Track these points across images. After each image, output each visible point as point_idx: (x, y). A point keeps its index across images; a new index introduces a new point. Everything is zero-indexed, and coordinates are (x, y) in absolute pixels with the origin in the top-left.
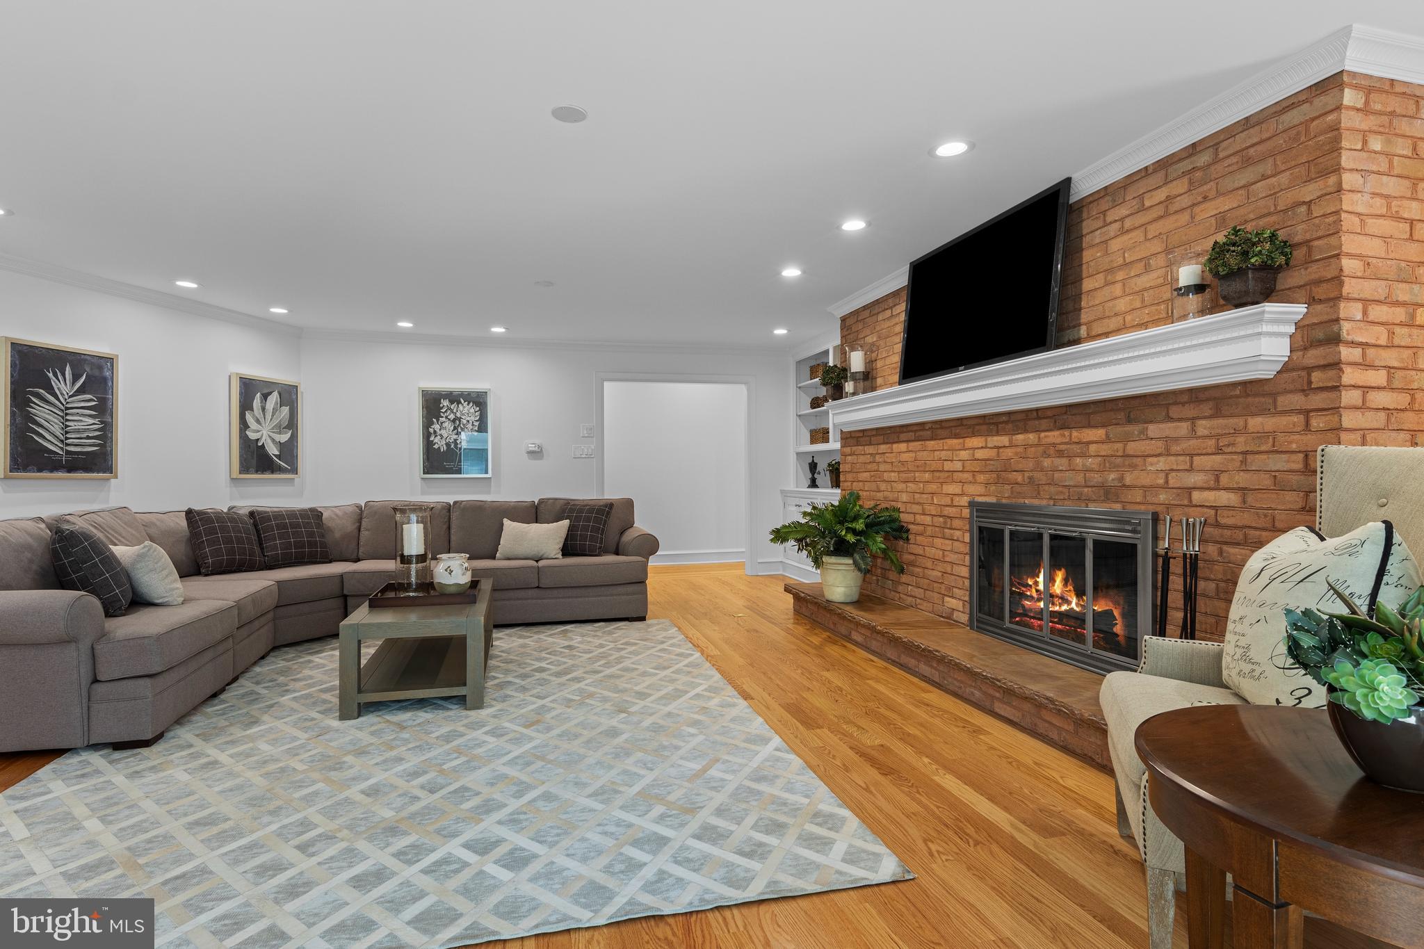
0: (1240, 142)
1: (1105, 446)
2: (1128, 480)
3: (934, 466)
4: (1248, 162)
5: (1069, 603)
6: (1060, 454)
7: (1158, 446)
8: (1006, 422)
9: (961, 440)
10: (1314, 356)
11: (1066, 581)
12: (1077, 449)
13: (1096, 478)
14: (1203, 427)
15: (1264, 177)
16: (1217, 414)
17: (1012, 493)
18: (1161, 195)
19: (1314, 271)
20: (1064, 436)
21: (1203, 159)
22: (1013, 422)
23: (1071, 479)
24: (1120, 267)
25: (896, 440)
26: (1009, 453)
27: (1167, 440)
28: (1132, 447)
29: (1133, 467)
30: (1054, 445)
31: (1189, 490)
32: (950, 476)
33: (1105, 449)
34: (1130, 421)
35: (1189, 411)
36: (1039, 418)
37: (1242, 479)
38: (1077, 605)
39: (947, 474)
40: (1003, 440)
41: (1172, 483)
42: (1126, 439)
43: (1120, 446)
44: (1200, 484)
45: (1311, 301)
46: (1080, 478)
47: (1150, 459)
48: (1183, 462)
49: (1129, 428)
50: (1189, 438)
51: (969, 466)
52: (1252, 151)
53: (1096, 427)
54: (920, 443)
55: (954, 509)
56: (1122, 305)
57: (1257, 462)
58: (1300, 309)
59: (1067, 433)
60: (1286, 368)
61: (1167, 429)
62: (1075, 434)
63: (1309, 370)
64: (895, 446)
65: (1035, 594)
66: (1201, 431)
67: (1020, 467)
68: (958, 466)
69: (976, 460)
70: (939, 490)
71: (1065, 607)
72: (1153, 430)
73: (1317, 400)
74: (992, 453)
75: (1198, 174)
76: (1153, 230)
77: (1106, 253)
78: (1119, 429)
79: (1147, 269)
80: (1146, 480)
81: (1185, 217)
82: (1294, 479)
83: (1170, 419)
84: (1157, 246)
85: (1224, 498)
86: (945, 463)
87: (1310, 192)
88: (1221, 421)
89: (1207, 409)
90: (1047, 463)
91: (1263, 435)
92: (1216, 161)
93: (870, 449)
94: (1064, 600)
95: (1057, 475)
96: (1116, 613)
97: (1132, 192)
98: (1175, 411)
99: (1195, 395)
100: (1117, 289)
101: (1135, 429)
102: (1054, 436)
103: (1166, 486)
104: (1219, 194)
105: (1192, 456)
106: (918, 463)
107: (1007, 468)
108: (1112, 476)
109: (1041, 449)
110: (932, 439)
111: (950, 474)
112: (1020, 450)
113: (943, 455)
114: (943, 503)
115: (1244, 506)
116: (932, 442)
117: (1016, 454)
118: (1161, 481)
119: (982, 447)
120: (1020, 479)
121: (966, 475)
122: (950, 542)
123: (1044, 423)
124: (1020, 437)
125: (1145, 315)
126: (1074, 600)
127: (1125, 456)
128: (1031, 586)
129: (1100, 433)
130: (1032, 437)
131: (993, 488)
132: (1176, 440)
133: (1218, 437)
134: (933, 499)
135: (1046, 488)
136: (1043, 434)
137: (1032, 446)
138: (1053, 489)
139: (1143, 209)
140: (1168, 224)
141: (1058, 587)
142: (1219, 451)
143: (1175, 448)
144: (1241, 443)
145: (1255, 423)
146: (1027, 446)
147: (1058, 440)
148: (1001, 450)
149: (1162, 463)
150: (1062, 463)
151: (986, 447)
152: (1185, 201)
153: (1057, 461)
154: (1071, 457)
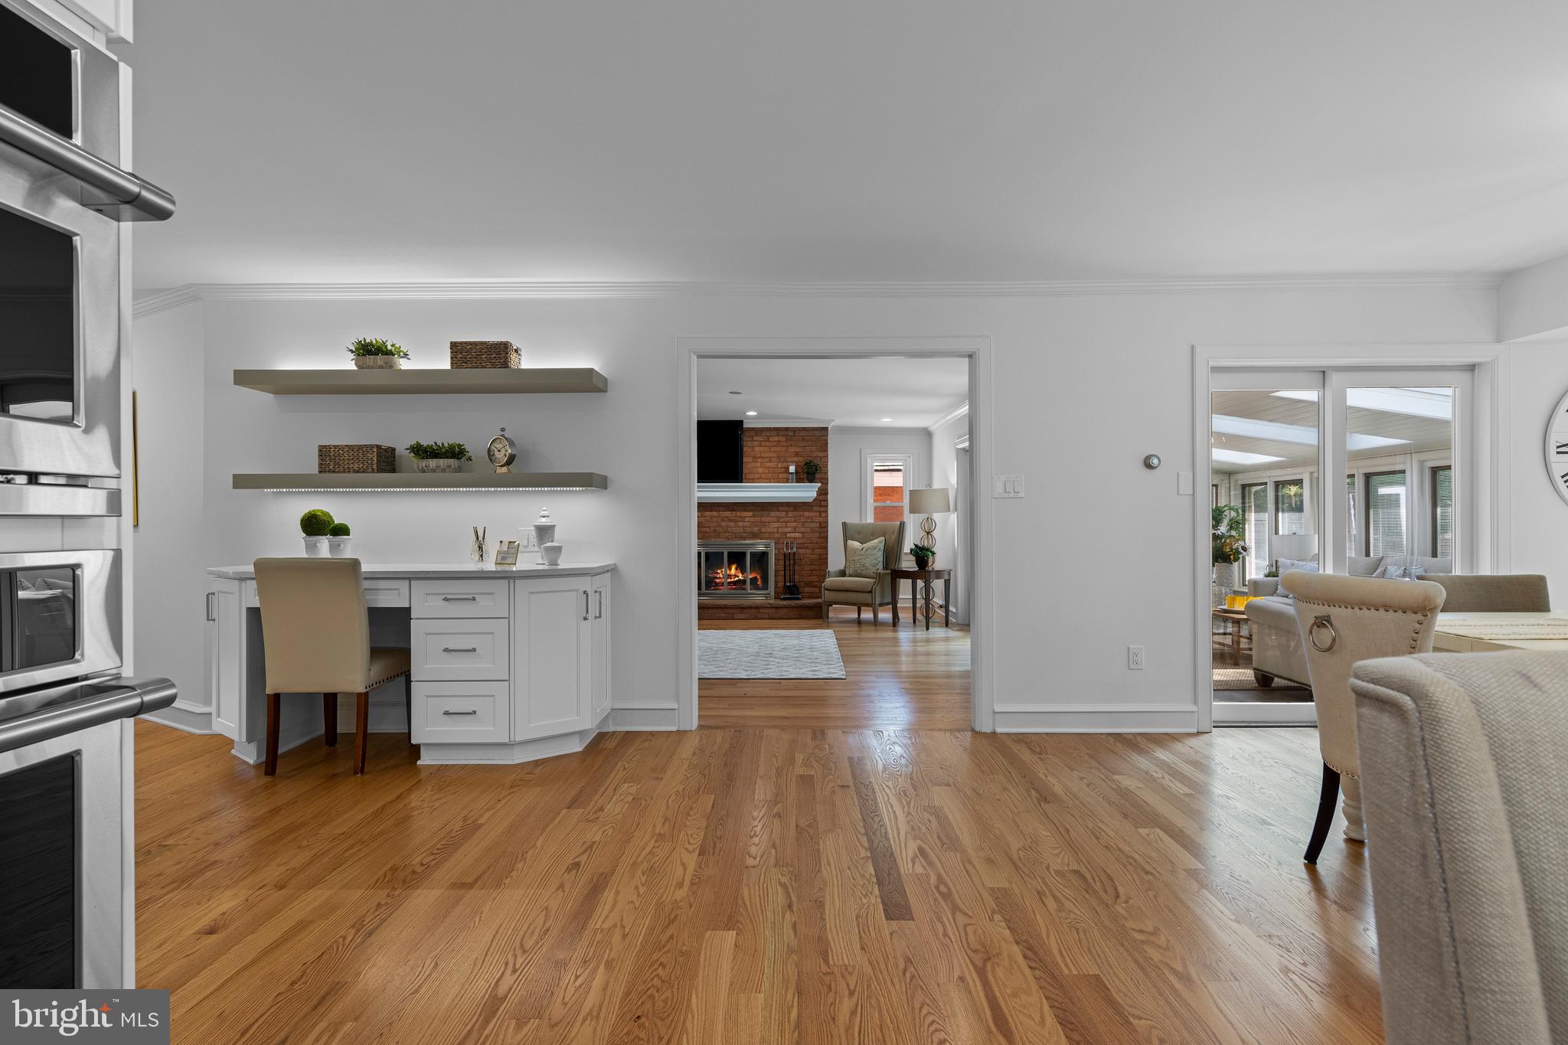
0: (803, 433)
2: (763, 530)
4: (804, 440)
6: (731, 521)
7: (775, 519)
10: (822, 497)
11: (736, 569)
12: (739, 519)
13: (749, 530)
14: (790, 514)
15: (808, 446)
16: (795, 510)
17: (703, 536)
18: (776, 439)
19: (822, 475)
20: (733, 514)
21: (791, 433)
22: (703, 507)
23: (736, 530)
24: (759, 457)
27: (778, 517)
28: (765, 519)
29: (765, 526)
30: (727, 517)
31: (786, 533)
33: (752, 519)
34: (763, 510)
35: (785, 509)
37: (803, 530)
41: (780, 531)
42: (762, 516)
43: (759, 519)
44: (790, 531)
45: (822, 483)
46: (741, 530)
47: (772, 523)
48: (784, 525)
49: (763, 513)
50: (786, 517)
52: (806, 437)
53: (749, 512)
56: (760, 470)
57: (807, 525)
58: (820, 484)
60: (815, 499)
61: (778, 514)
62: (738, 513)
63: (821, 501)
65: (721, 575)
67: (707, 525)
71: (736, 579)
72: (772, 514)
73: (823, 509)
75: (788, 437)
76: (773, 449)
77: (753, 450)
78: (758, 513)
79: (770, 461)
80: (770, 530)
81: (784, 449)
82: (817, 529)
83: (778, 511)
84: (774, 455)
85: (798, 535)
87: (821, 454)
88: (795, 513)
89: (791, 508)
90: (723, 524)
91: (808, 518)
92: (794, 435)
94: (736, 576)
95: (729, 529)
96: (758, 577)
97: (764, 434)
98: (780, 508)
99: (788, 504)
100: (758, 465)
101: (766, 513)
102: (728, 514)
103: (777, 532)
104: (796, 446)
105: (786, 522)
108: (756, 529)
109: (720, 519)
112: (709, 519)
115: (804, 537)
117: (706, 520)
118: (776, 530)
120: (708, 530)
123: (722, 508)
124: (708, 513)
125: (770, 476)
126: (741, 575)
127: (762, 522)
128: (719, 573)
129: (751, 513)
130: (715, 514)
132: (781, 518)
133: (795, 517)
135: (723, 534)
136: (721, 513)
137: (715, 517)
138: (727, 534)
139: (769, 440)
140: (778, 449)
141: (733, 571)
142: (795, 521)
143: (781, 520)
144: (802, 520)
145: (806, 514)
146: (711, 517)
147: (730, 516)
149: (776, 525)
150: (732, 524)
152: (784, 444)
153: (729, 523)
154: (736, 522)
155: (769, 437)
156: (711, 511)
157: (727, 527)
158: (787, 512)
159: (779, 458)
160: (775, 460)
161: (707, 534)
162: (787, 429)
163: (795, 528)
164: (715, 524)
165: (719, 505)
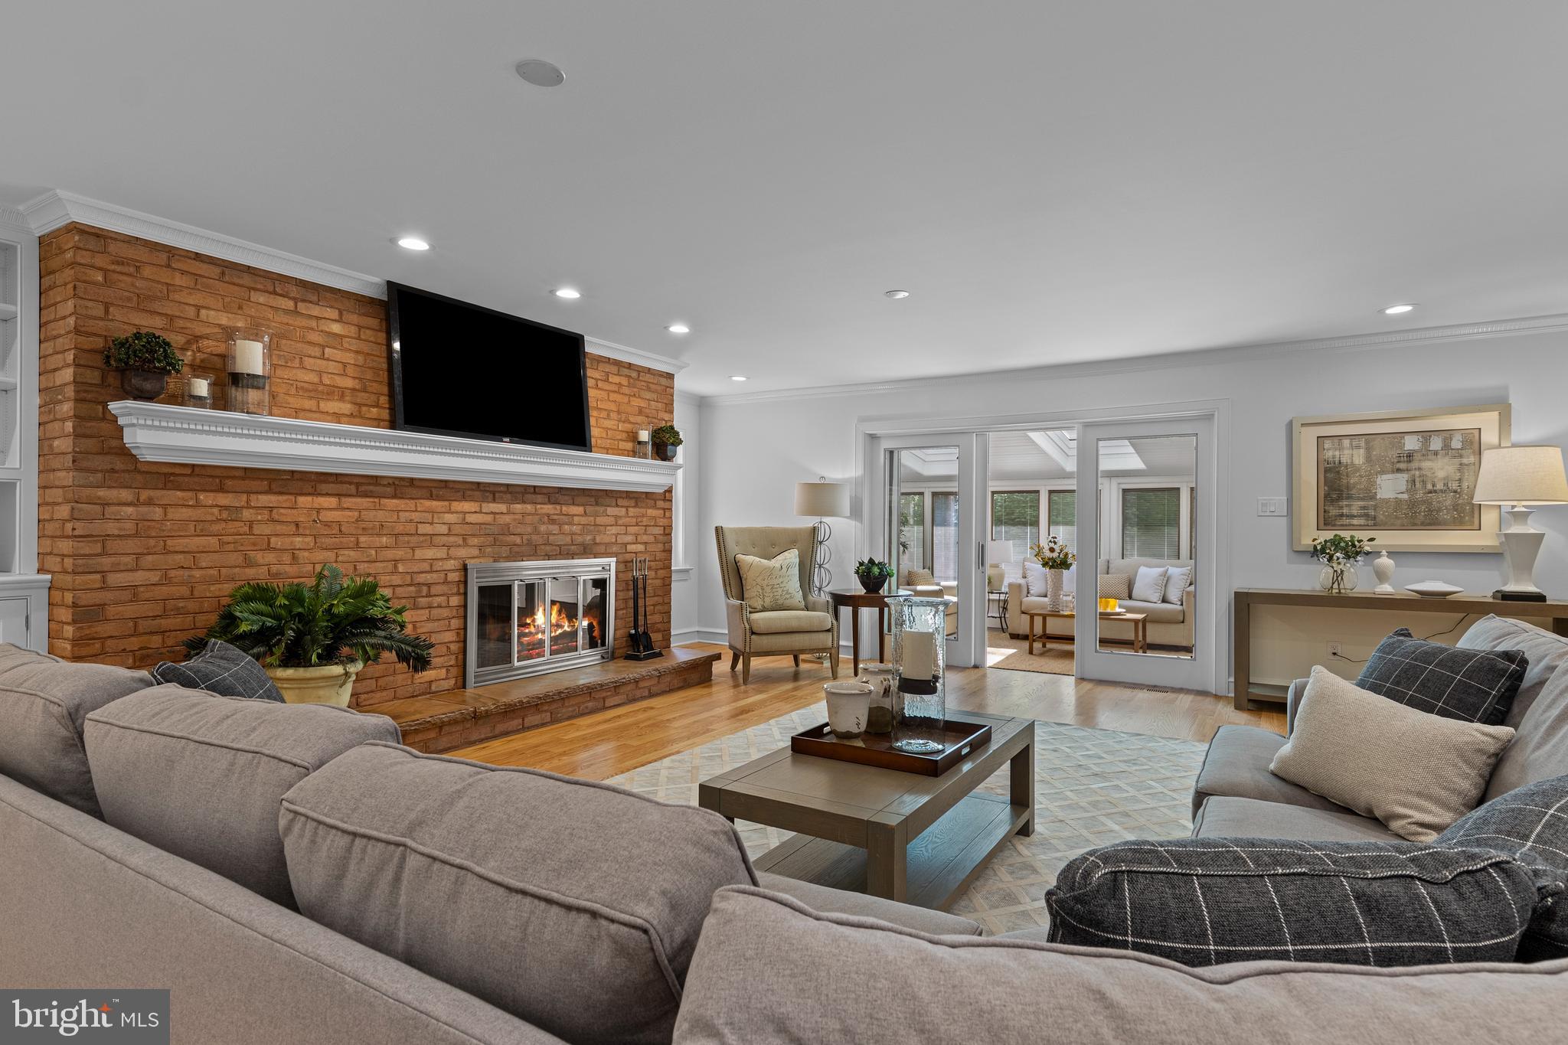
0: (648, 377)
1: (583, 518)
2: (598, 541)
3: (399, 528)
4: (649, 389)
5: (561, 627)
6: (553, 522)
7: (611, 520)
8: (505, 493)
9: (446, 503)
11: (562, 612)
12: (565, 519)
13: (579, 539)
14: (631, 511)
15: (654, 400)
16: (636, 506)
17: (511, 552)
18: (617, 379)
20: (556, 509)
21: (634, 375)
22: (510, 493)
23: (560, 540)
25: (311, 490)
26: (507, 519)
27: (616, 517)
28: (600, 520)
29: (599, 532)
30: (548, 516)
31: (625, 545)
32: (431, 540)
33: (584, 520)
34: (597, 504)
35: (625, 502)
36: (535, 493)
37: (645, 538)
38: (568, 627)
39: (422, 538)
40: (502, 507)
41: (619, 541)
42: (596, 515)
43: (592, 518)
44: (630, 541)
46: (568, 539)
47: (608, 528)
48: (624, 529)
49: (597, 508)
50: (625, 517)
51: (457, 529)
52: (651, 385)
53: (578, 505)
54: (372, 500)
55: (435, 575)
57: (649, 530)
59: (558, 507)
61: (616, 510)
62: (564, 508)
64: (301, 499)
65: (532, 629)
66: (631, 514)
67: (519, 531)
68: (444, 529)
69: (467, 523)
70: (410, 556)
71: (560, 631)
72: (610, 511)
73: (666, 505)
74: (489, 518)
75: (631, 380)
76: (613, 396)
78: (592, 508)
79: (608, 417)
80: (606, 539)
81: (626, 399)
82: (661, 537)
83: (617, 506)
84: (613, 407)
86: (419, 526)
87: (666, 416)
88: (637, 510)
89: (633, 502)
90: (543, 528)
91: (652, 518)
92: (638, 379)
93: (224, 499)
94: (559, 626)
95: (551, 538)
96: (595, 624)
97: (601, 367)
98: (620, 502)
99: (628, 495)
101: (601, 509)
102: (548, 509)
103: (616, 543)
104: (639, 397)
105: (626, 526)
106: (362, 525)
107: (506, 530)
108: (589, 538)
109: (537, 517)
110: (395, 497)
111: (429, 537)
112: (519, 517)
113: (415, 516)
114: (416, 570)
115: (646, 551)
116: (394, 501)
117: (515, 520)
118: (614, 540)
119: (476, 512)
120: (518, 540)
121: (452, 539)
122: (427, 611)
123: (539, 498)
124: (518, 506)
126: (566, 624)
127: (595, 525)
128: (529, 624)
129: (580, 510)
130: (529, 507)
131: (489, 550)
132: (620, 517)
133: (636, 517)
134: (396, 567)
135: (543, 547)
136: (539, 506)
137: (529, 514)
138: (548, 548)
139: (607, 381)
140: (619, 398)
141: (554, 619)
142: (637, 525)
143: (620, 523)
144: (645, 521)
145: (650, 512)
146: (524, 514)
147: (552, 512)
148: (497, 516)
149: (614, 530)
150: (555, 529)
151: (481, 512)
152: (627, 391)
153: (551, 527)
154: (560, 525)
155: (607, 374)
156: (524, 502)
157: (550, 534)
158: (627, 507)
159: (619, 412)
160: (614, 415)
161: (516, 549)
162: (630, 366)
163: (636, 535)
164: (529, 529)
165: (535, 490)
